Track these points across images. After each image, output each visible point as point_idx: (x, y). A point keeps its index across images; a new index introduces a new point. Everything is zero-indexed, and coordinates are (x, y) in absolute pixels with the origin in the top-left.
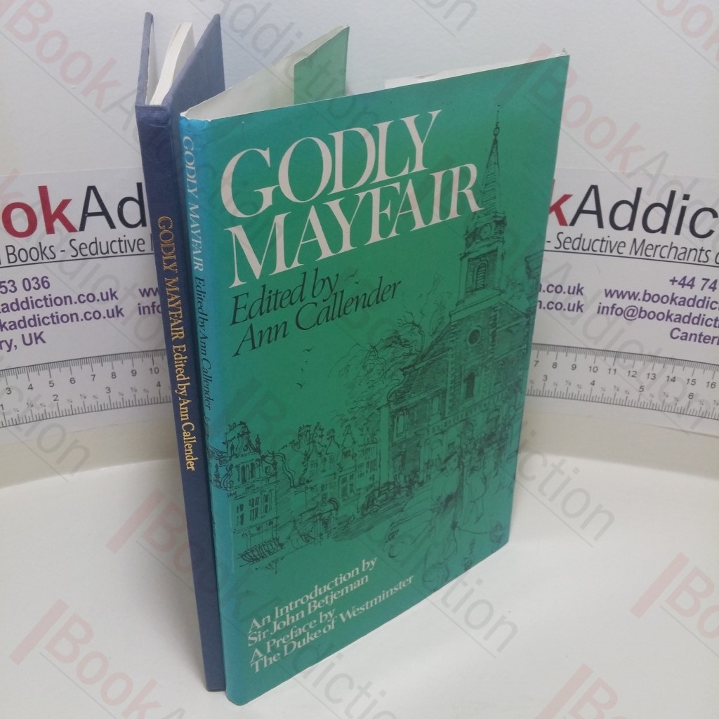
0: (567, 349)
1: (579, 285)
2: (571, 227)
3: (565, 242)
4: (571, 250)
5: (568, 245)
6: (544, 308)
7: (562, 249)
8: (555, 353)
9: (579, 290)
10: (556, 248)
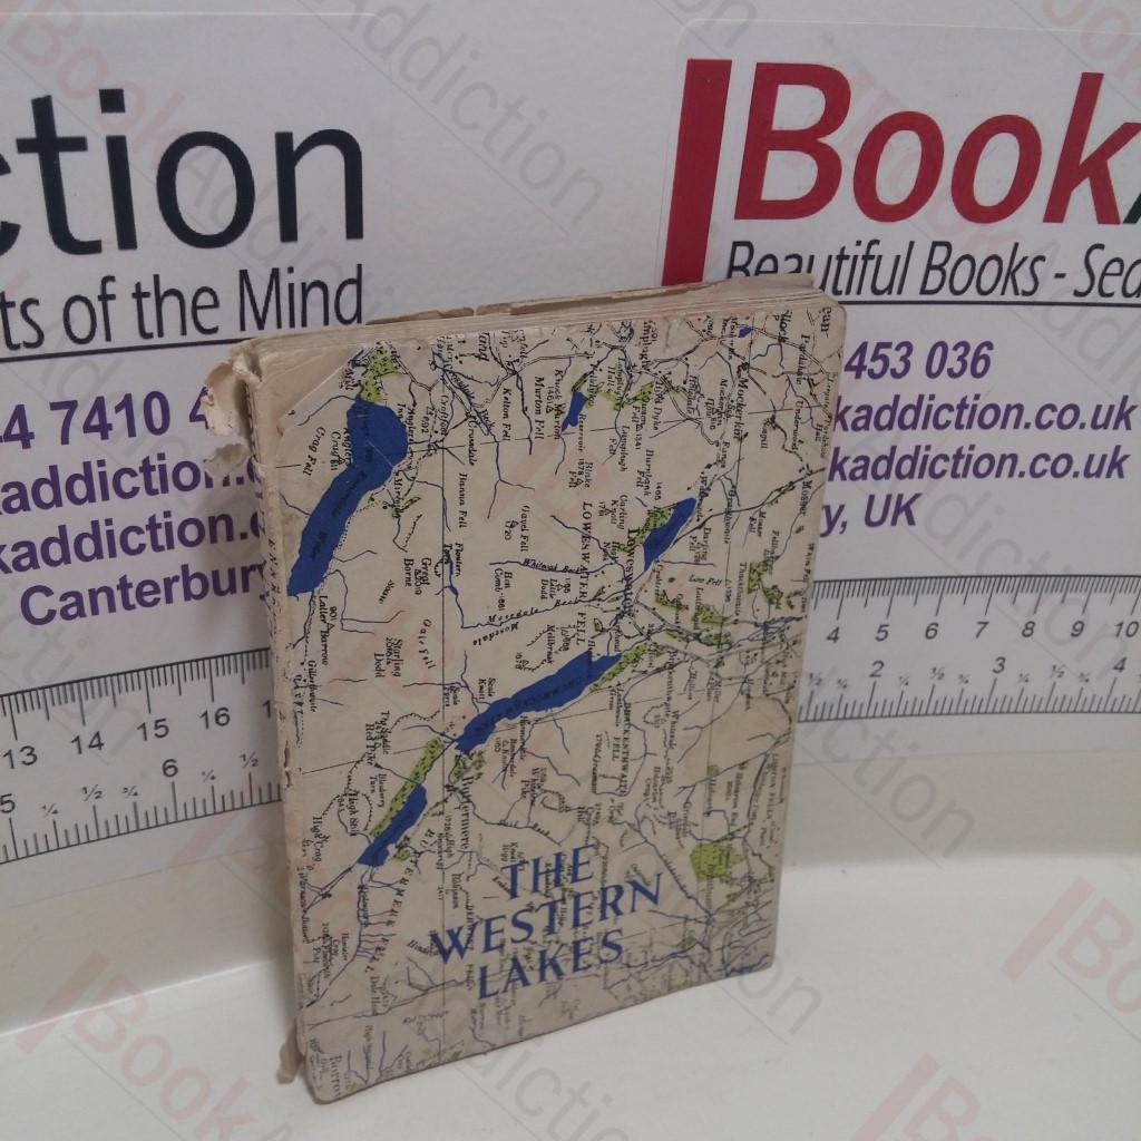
0: (1065, 581)
1: (1125, 399)
2: (1130, 227)
3: (1104, 274)
4: (1118, 298)
5: (1113, 284)
6: (1022, 475)
7: (1094, 296)
8: (1033, 597)
9: (1124, 415)
10: (1077, 293)
